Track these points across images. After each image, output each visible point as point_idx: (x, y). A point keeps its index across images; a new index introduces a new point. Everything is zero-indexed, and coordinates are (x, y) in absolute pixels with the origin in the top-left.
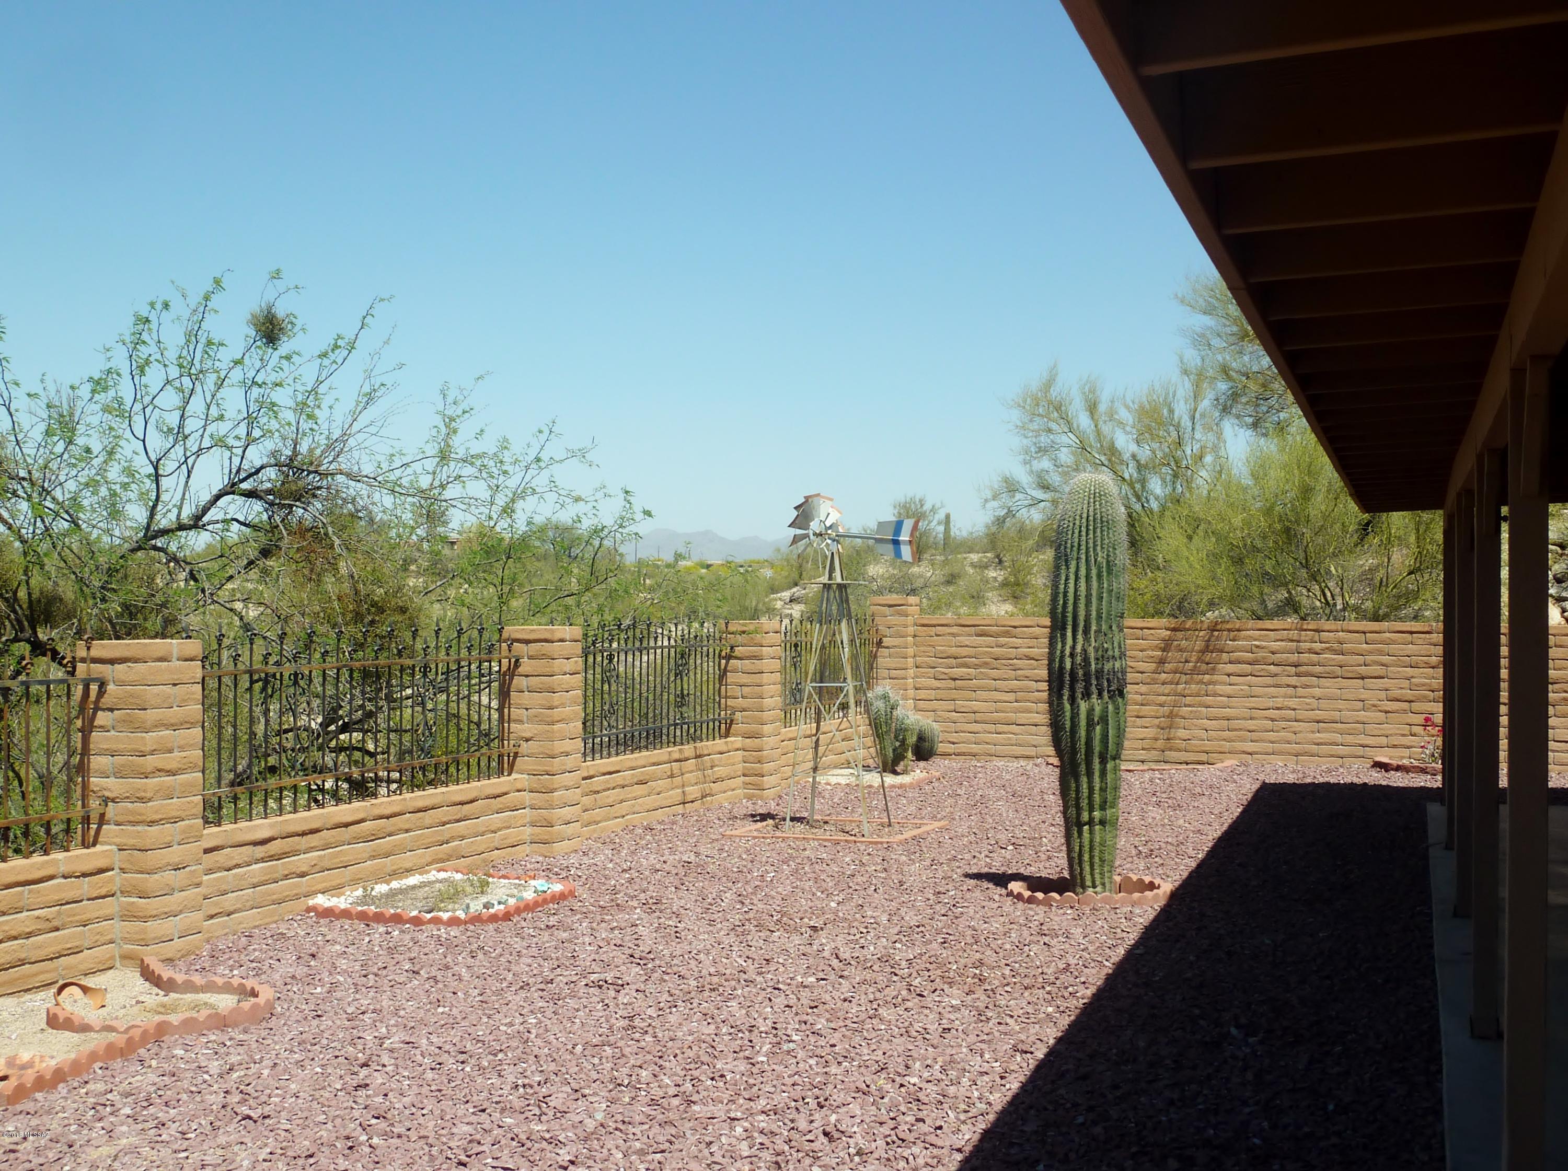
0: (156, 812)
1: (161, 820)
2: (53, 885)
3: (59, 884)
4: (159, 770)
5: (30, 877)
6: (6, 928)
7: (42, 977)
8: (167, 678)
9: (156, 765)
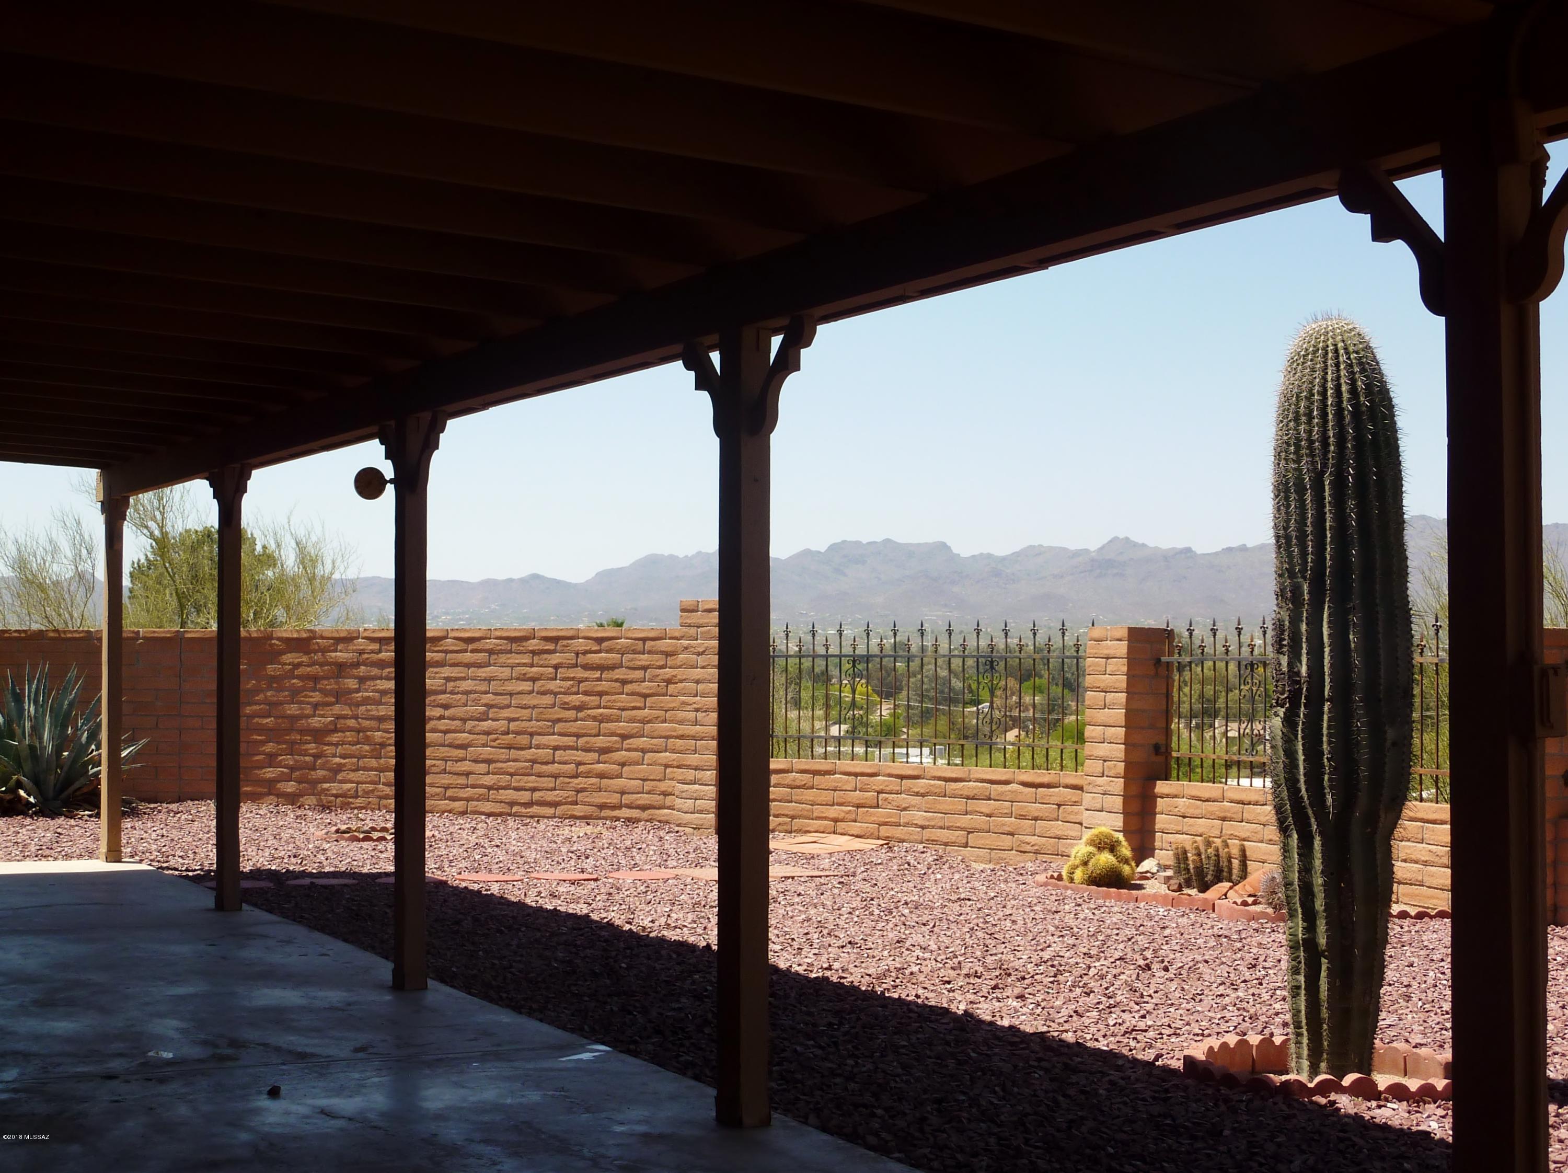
7: (1435, 902)
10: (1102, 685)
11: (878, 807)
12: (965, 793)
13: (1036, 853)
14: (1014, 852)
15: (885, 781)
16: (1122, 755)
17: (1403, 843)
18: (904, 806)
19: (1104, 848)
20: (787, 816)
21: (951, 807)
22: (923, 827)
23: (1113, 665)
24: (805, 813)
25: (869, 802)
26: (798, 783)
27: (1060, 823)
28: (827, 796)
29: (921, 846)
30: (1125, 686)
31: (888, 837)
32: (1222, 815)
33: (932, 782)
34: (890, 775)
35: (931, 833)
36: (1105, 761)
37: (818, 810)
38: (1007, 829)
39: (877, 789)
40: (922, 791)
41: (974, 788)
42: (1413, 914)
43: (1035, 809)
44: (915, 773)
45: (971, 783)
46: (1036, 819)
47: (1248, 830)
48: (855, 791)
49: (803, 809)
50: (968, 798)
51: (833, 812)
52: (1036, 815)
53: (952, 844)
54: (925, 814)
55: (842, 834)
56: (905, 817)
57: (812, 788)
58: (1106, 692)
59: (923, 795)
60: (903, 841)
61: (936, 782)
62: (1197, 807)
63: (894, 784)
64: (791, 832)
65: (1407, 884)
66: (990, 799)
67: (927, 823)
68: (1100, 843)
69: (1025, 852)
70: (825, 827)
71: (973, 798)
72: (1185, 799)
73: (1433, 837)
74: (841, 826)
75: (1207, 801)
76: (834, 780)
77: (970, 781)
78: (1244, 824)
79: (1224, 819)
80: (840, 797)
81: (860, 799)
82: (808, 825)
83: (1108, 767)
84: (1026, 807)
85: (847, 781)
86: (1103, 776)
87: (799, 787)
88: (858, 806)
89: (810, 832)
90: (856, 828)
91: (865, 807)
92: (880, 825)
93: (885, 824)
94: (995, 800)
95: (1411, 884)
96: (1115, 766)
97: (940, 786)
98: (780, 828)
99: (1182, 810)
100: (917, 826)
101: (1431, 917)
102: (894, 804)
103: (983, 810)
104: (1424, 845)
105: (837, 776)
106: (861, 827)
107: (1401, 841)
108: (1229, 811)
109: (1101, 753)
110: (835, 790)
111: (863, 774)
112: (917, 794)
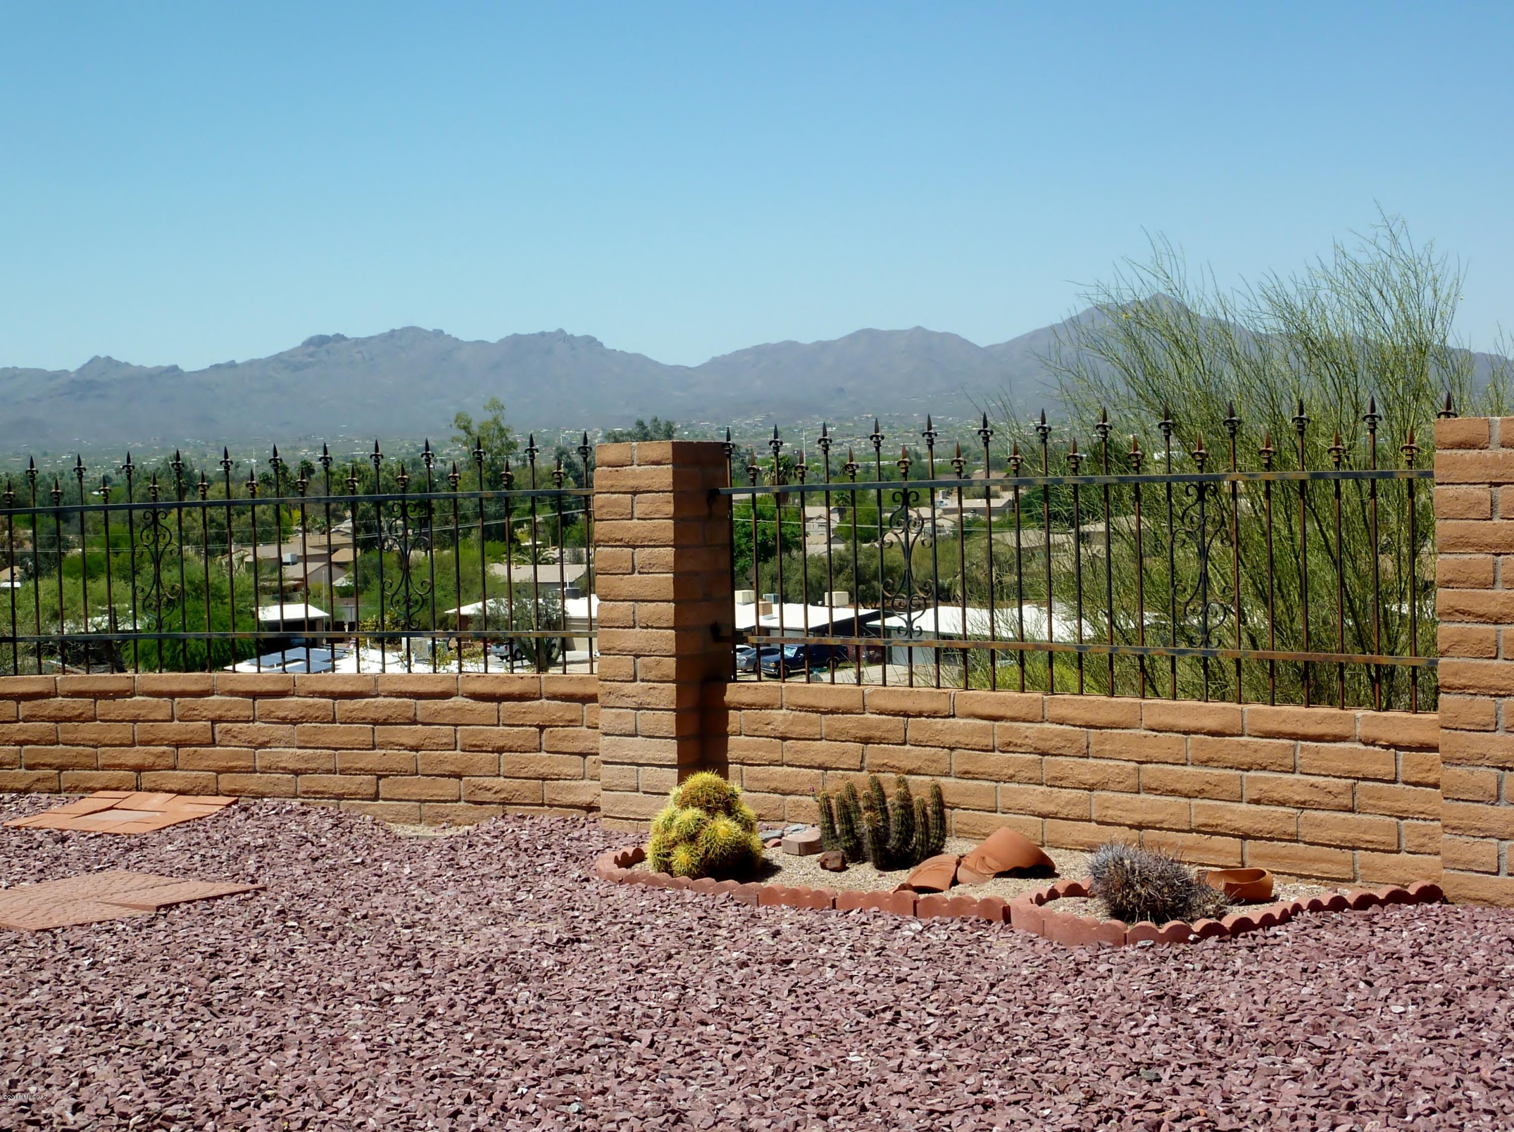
0: (1456, 674)
1: (1465, 687)
2: (1341, 749)
3: (1351, 751)
4: (1463, 613)
5: (1301, 730)
6: (1265, 787)
7: (1325, 866)
8: (1474, 473)
9: (1452, 603)
10: (627, 537)
11: (213, 743)
12: (372, 715)
13: (504, 803)
14: (462, 803)
15: (225, 702)
16: (671, 647)
17: (1252, 774)
18: (261, 740)
19: (716, 809)
20: (50, 766)
21: (345, 739)
22: (297, 773)
23: (643, 504)
24: (83, 760)
25: (198, 738)
26: (67, 713)
27: (544, 754)
28: (122, 731)
29: (296, 803)
30: (671, 535)
31: (235, 791)
32: (863, 734)
33: (310, 701)
34: (232, 693)
35: (313, 780)
36: (637, 656)
37: (105, 755)
38: (449, 768)
39: (212, 716)
40: (292, 715)
41: (386, 707)
42: (1351, 901)
43: (498, 734)
44: (278, 687)
45: (379, 699)
46: (500, 750)
47: (917, 757)
48: (172, 720)
49: (79, 754)
50: (375, 722)
51: (134, 756)
52: (501, 744)
53: (353, 796)
54: (299, 751)
55: (150, 790)
56: (263, 757)
57: (94, 719)
58: (634, 547)
59: (294, 722)
60: (263, 796)
61: (316, 700)
62: (811, 723)
63: (242, 706)
64: (59, 792)
65: (1261, 838)
66: (415, 722)
67: (304, 766)
68: (709, 802)
69: (482, 803)
70: (121, 781)
71: (385, 723)
72: (784, 711)
73: (1316, 763)
74: (148, 778)
75: (832, 712)
76: (134, 706)
77: (377, 696)
78: (907, 747)
79: (866, 741)
80: (146, 732)
81: (180, 733)
82: (91, 779)
83: (645, 666)
84: (482, 732)
85: (157, 706)
86: (635, 680)
87: (69, 720)
88: (178, 745)
89: (94, 790)
90: (177, 778)
91: (190, 745)
92: (219, 772)
93: (230, 770)
94: (424, 724)
95: (1271, 839)
96: (658, 663)
97: (325, 706)
98: (39, 786)
99: (782, 729)
100: (285, 770)
101: (1382, 903)
102: (243, 737)
103: (405, 740)
104: (1297, 776)
105: (138, 698)
106: (184, 777)
107: (1248, 770)
108: (877, 728)
109: (630, 644)
110: (135, 721)
111: (183, 694)
112: (284, 721)
